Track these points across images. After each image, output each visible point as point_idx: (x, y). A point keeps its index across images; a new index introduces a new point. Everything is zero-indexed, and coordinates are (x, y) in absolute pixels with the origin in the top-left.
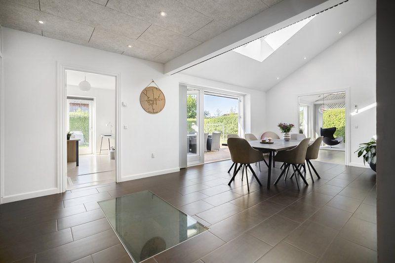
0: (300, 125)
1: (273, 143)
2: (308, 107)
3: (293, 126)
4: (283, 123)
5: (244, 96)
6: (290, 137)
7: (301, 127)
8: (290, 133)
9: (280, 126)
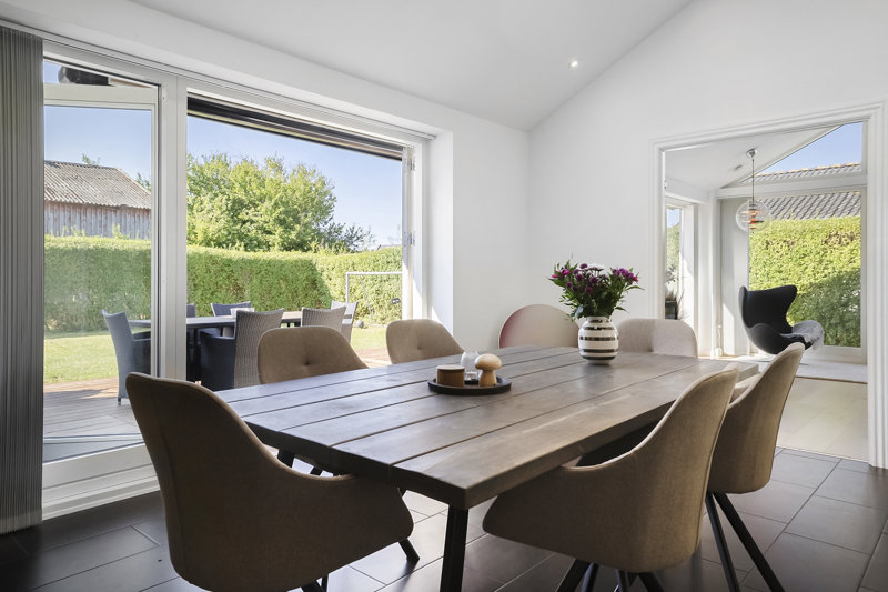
0: (668, 276)
1: (506, 389)
2: (696, 207)
3: (630, 278)
4: (576, 263)
5: (427, 140)
6: (615, 345)
7: (671, 287)
8: (616, 320)
9: (563, 277)
